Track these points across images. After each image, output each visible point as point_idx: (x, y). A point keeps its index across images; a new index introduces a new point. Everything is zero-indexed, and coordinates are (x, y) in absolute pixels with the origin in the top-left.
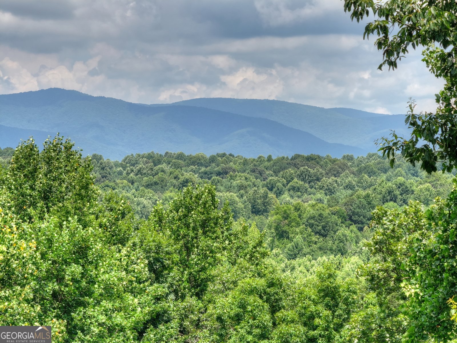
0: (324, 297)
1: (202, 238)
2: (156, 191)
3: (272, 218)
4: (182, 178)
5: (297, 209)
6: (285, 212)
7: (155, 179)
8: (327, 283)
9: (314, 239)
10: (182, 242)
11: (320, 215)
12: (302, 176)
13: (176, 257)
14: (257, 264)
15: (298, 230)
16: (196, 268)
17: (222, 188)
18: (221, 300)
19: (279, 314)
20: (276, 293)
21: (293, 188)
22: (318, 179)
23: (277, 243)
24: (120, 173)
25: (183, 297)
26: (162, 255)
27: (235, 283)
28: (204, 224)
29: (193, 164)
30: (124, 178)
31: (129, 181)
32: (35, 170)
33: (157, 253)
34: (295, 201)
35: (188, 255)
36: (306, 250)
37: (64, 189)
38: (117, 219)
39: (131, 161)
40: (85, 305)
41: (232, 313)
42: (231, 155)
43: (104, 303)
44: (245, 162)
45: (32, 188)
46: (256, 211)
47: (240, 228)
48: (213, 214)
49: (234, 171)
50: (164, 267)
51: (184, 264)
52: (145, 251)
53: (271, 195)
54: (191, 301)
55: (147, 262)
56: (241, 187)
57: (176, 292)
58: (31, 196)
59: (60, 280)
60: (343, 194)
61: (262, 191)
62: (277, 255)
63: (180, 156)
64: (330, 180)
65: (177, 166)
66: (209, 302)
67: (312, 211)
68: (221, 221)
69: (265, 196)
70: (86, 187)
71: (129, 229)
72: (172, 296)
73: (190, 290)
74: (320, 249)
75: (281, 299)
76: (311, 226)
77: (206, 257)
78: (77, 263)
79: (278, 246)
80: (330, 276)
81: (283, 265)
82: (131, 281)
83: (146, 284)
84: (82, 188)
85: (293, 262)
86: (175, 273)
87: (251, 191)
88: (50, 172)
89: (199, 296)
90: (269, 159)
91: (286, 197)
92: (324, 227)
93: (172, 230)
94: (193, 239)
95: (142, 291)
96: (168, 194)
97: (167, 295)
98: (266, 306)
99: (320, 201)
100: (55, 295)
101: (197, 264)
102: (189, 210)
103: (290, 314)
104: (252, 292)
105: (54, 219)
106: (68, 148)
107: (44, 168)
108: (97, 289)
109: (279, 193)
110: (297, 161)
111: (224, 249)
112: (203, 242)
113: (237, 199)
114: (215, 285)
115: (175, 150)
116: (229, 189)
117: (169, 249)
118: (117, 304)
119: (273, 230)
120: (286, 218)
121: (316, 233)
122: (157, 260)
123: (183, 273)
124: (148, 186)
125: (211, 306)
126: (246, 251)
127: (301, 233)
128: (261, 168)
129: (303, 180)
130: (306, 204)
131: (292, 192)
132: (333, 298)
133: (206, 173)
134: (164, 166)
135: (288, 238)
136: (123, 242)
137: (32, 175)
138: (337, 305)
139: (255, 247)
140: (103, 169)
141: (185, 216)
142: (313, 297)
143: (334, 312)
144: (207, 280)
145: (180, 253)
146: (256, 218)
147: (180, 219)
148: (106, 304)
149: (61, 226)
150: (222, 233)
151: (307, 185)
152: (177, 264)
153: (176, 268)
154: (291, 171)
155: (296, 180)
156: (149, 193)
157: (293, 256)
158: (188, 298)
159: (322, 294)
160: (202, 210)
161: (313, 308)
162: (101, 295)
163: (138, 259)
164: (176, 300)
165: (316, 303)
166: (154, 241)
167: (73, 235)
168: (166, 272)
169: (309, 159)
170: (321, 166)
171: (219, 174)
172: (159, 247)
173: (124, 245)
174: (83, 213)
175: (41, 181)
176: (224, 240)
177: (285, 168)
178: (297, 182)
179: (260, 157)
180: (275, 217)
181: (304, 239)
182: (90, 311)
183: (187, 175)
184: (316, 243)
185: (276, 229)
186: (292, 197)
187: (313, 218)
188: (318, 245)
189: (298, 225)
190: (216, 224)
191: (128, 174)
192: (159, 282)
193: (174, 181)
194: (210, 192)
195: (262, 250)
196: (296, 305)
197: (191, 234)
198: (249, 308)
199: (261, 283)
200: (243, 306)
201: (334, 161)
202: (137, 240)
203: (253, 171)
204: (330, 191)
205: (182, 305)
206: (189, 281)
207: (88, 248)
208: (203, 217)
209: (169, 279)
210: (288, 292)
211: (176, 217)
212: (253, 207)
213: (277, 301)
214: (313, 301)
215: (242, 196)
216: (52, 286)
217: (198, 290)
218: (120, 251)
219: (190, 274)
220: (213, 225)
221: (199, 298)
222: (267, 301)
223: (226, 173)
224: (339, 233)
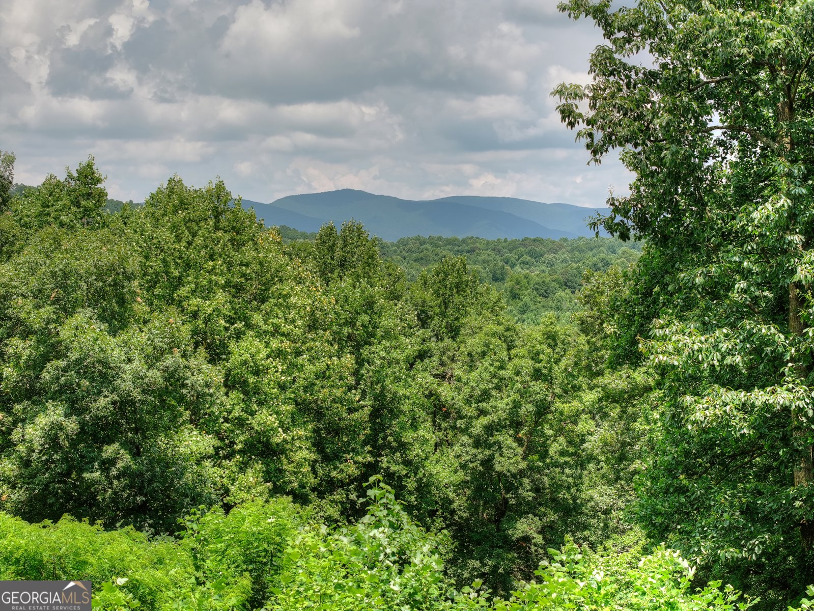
0: (548, 338)
1: (456, 296)
2: (421, 264)
3: (508, 284)
4: (441, 255)
5: (526, 277)
6: (517, 279)
7: (421, 255)
8: (549, 329)
9: (538, 299)
10: (441, 299)
11: (543, 282)
12: (530, 254)
13: (437, 310)
14: (497, 315)
15: (526, 293)
16: (452, 318)
17: (471, 262)
18: (470, 341)
19: (513, 352)
20: (511, 336)
21: (523, 262)
22: (541, 256)
23: (511, 302)
24: (395, 251)
25: (442, 340)
26: (426, 308)
27: (480, 328)
28: (457, 286)
29: (450, 244)
30: (399, 255)
31: (402, 257)
32: (334, 245)
33: (423, 307)
34: (525, 272)
35: (446, 308)
36: (533, 307)
37: (354, 259)
38: (395, 282)
39: (403, 243)
40: (370, 344)
41: (479, 350)
42: (477, 238)
43: (383, 342)
44: (488, 243)
45: (332, 259)
46: (495, 279)
47: (485, 289)
48: (464, 278)
49: (480, 249)
50: (428, 317)
51: (443, 315)
52: (414, 304)
53: (507, 267)
54: (448, 341)
55: (416, 313)
56: (485, 261)
57: (436, 335)
58: (331, 264)
59: (353, 325)
60: (560, 267)
61: (500, 264)
62: (511, 311)
63: (440, 239)
64: (550, 256)
65: (438, 246)
66: (461, 342)
67: (537, 279)
68: (470, 284)
69: (503, 268)
70: (372, 257)
71: (402, 289)
72: (434, 339)
73: (447, 334)
74: (543, 306)
75: (514, 340)
76: (537, 290)
77: (459, 309)
78: (366, 313)
79: (512, 305)
80: (552, 323)
81: (516, 318)
82: (404, 327)
83: (415, 329)
84: (369, 258)
85: (524, 316)
86: (436, 321)
87: (492, 265)
88: (345, 246)
89: (453, 338)
90: (506, 241)
91: (518, 268)
92: (546, 291)
93: (434, 290)
94: (449, 296)
95: (412, 335)
96: (431, 266)
97: (431, 337)
98: (504, 345)
99: (543, 271)
100: (349, 337)
101: (452, 315)
102: (446, 275)
103: (522, 351)
104: (493, 335)
105: (349, 280)
106: (359, 229)
107: (340, 243)
108: (379, 332)
109: (513, 266)
110: (526, 242)
111: (473, 304)
112: (457, 299)
113: (482, 270)
114: (465, 330)
115: (436, 235)
116: (476, 263)
117: (432, 304)
118: (393, 343)
119: (508, 293)
120: (518, 284)
121: (540, 295)
122: (423, 311)
123: (442, 321)
124: (416, 261)
125: (463, 346)
126: (489, 306)
127: (529, 295)
128: (500, 247)
129: (531, 256)
130: (533, 274)
131: (522, 265)
132: (554, 340)
133: (458, 251)
134: (427, 246)
135: (519, 298)
136: (397, 298)
137: (331, 249)
138: (556, 345)
139: (495, 303)
140: (383, 248)
141: (444, 279)
142: (539, 338)
143: (555, 349)
144: (460, 326)
145: (440, 307)
146: (496, 284)
147: (440, 282)
148: (386, 343)
149: (354, 287)
150: (471, 292)
151: (533, 260)
152: (437, 315)
153: (436, 318)
154: (522, 249)
155: (525, 256)
156: (417, 265)
157: (523, 312)
158: (446, 339)
159: (546, 336)
160: (456, 275)
161: (538, 347)
162: (381, 336)
163: (409, 311)
164: (437, 341)
165: (541, 343)
166: (420, 298)
167: (363, 292)
168: (429, 320)
169: (535, 240)
170: (544, 246)
171: (468, 252)
172: (424, 302)
173: (398, 301)
174: (369, 276)
175: (338, 253)
176: (473, 298)
177: (517, 248)
178: (527, 258)
179: (498, 240)
180: (510, 283)
181: (531, 300)
182: (374, 349)
183: (444, 253)
184: (540, 302)
185: (511, 292)
186: (522, 269)
187: (538, 284)
188: (542, 304)
189: (527, 289)
190: (466, 286)
191: (401, 252)
192: (424, 328)
193: (435, 257)
194: (462, 262)
195: (501, 305)
196: (525, 345)
197: (448, 293)
198: (492, 347)
199: (501, 329)
200: (487, 345)
201: (553, 242)
202: (408, 297)
203: (494, 250)
204: (550, 264)
205: (441, 344)
206: (446, 327)
207: (374, 302)
208: (457, 280)
209: (432, 326)
210: (520, 335)
211: (437, 280)
212: (494, 276)
213: (512, 341)
214: (539, 341)
215: (485, 268)
216: (347, 330)
217: (452, 334)
218: (396, 305)
219: (447, 322)
220: (464, 286)
221: (454, 340)
222: (504, 341)
223: (474, 251)
224: (557, 295)
